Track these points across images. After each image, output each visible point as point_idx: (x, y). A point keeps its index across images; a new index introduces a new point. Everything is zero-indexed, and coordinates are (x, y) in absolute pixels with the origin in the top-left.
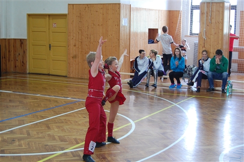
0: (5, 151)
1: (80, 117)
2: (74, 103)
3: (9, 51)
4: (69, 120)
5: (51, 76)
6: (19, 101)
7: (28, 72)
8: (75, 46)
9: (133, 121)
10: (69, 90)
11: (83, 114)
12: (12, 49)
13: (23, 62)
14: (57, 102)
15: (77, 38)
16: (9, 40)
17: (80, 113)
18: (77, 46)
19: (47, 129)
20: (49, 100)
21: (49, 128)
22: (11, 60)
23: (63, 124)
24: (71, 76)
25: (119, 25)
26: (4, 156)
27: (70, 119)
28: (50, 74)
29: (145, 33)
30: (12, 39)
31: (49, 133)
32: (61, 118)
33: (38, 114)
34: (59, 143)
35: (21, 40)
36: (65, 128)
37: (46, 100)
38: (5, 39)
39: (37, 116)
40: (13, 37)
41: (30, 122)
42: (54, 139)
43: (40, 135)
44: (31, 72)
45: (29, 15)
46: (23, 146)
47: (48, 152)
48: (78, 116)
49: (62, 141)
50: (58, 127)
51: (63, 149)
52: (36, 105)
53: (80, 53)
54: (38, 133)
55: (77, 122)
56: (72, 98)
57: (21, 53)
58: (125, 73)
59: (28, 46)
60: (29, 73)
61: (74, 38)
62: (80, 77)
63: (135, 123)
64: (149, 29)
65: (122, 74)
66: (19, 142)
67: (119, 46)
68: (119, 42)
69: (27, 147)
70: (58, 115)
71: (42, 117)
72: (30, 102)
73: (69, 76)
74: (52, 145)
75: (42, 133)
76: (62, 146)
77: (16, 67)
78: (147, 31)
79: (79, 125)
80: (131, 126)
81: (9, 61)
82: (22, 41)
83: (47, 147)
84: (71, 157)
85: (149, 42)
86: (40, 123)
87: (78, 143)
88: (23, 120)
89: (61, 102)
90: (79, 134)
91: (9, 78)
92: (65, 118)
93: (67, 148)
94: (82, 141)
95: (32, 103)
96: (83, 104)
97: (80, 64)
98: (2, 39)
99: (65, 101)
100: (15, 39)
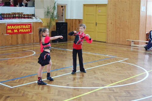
0: (70, 85)
1: (114, 67)
2: (111, 58)
3: (72, 27)
4: (107, 69)
5: (96, 42)
8: (111, 23)
9: (148, 71)
10: (107, 50)
11: (116, 65)
12: (74, 25)
14: (100, 57)
15: (113, 19)
16: (72, 20)
17: (114, 64)
18: (113, 24)
19: (94, 73)
20: (95, 56)
21: (95, 72)
23: (103, 71)
24: (109, 42)
25: (139, 11)
26: (69, 88)
27: (108, 68)
28: (96, 40)
30: (74, 19)
31: (95, 76)
32: (102, 67)
33: (89, 64)
34: (101, 82)
35: (79, 20)
36: (105, 73)
37: (93, 56)
38: (70, 19)
39: (88, 65)
40: (74, 18)
42: (98, 79)
43: (90, 77)
46: (80, 82)
47: (94, 87)
49: (103, 81)
50: (101, 73)
51: (103, 86)
52: (87, 59)
53: (114, 28)
54: (88, 75)
55: (112, 70)
56: (109, 55)
61: (111, 19)
62: (114, 43)
63: (149, 72)
65: (141, 42)
66: (77, 80)
67: (139, 24)
68: (139, 21)
69: (82, 83)
70: (100, 65)
71: (91, 66)
73: (107, 42)
74: (97, 83)
75: (91, 75)
76: (103, 84)
79: (113, 72)
80: (146, 74)
82: (80, 21)
83: (94, 84)
84: (109, 91)
86: (90, 69)
87: (112, 83)
89: (103, 57)
90: (113, 77)
91: (72, 43)
92: (104, 67)
93: (106, 86)
94: (115, 82)
95: (85, 58)
96: (115, 59)
97: (114, 34)
98: (68, 19)
99: (105, 57)
100: (76, 20)
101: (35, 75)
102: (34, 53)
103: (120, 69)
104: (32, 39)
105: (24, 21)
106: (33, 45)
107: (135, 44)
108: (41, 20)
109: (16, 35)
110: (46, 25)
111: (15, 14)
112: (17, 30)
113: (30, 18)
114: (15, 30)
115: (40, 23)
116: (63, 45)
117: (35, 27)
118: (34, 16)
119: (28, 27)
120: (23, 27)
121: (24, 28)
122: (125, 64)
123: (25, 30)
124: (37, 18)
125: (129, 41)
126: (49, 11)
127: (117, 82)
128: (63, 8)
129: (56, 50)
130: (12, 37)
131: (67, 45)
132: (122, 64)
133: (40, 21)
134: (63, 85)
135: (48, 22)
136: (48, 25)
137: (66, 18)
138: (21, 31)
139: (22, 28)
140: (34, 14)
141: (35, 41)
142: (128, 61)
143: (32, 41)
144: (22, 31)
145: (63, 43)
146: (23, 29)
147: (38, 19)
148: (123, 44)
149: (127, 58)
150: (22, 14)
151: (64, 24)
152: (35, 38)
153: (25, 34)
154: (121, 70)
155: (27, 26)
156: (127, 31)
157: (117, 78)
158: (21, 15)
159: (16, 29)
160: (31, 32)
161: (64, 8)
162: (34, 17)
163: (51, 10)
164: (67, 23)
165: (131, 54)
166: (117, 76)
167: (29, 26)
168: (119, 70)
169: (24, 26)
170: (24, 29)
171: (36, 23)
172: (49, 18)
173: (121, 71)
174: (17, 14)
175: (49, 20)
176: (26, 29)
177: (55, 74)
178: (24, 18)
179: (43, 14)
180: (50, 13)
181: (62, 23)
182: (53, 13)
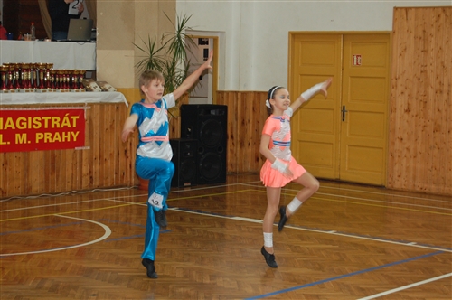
2: (431, 256)
3: (243, 123)
6: (290, 246)
8: (408, 111)
10: (402, 222)
12: (250, 116)
14: (384, 252)
15: (415, 91)
16: (244, 94)
18: (413, 112)
22: (246, 144)
24: (397, 185)
28: (342, 178)
30: (250, 92)
32: (411, 295)
33: (348, 281)
37: (355, 245)
38: (236, 93)
39: (347, 286)
45: (295, 36)
52: (335, 257)
53: (420, 128)
56: (418, 244)
61: (407, 93)
62: (418, 189)
70: (399, 286)
71: (362, 290)
72: (319, 250)
73: (390, 186)
77: (257, 159)
81: (242, 144)
89: (396, 252)
91: (245, 188)
92: (420, 295)
95: (323, 253)
97: (419, 155)
98: (228, 93)
99: (404, 252)
100: (258, 94)
104: (85, 170)
105: (56, 97)
106: (91, 197)
108: (121, 95)
109: (20, 154)
111: (20, 68)
112: (25, 135)
113: (79, 86)
114: (18, 135)
115: (119, 106)
116: (213, 197)
117: (96, 122)
118: (95, 80)
119: (71, 121)
120: (50, 121)
121: (53, 126)
123: (57, 134)
124: (107, 86)
126: (154, 57)
128: (205, 46)
129: (192, 221)
130: (5, 163)
131: (221, 200)
133: (119, 98)
137: (219, 89)
138: (42, 141)
139: (46, 126)
140: (94, 73)
141: (96, 183)
143: (86, 181)
144: (47, 137)
145: (210, 191)
146: (50, 130)
147: (111, 93)
150: (46, 68)
151: (213, 112)
152: (96, 168)
153: (56, 152)
155: (66, 118)
158: (42, 74)
159: (21, 132)
160: (80, 142)
161: (210, 47)
162: (93, 85)
163: (165, 56)
164: (226, 108)
167: (75, 118)
169: (54, 118)
170: (53, 131)
171: (102, 105)
174: (27, 70)
176: (60, 131)
178: (56, 85)
179: (133, 69)
180: (160, 65)
181: (207, 108)
182: (172, 69)
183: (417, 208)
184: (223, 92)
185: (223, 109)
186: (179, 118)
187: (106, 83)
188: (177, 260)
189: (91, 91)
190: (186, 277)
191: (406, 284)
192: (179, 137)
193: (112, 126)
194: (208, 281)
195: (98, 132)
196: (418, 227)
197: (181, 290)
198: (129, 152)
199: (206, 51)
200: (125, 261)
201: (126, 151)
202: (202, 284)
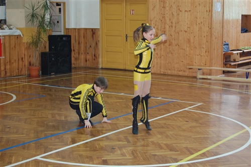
0: (108, 161)
1: (181, 122)
2: (168, 103)
3: (79, 43)
4: (170, 125)
7: (100, 67)
11: (184, 117)
12: (82, 40)
13: (95, 55)
15: (160, 26)
16: (79, 29)
17: (179, 116)
19: (147, 135)
22: (81, 54)
23: (164, 129)
25: (210, 11)
27: (170, 123)
28: (127, 69)
29: (237, 20)
30: (82, 29)
31: (152, 140)
32: (159, 122)
34: (169, 153)
35: (92, 29)
36: (169, 135)
38: (75, 29)
40: (83, 26)
41: (125, 127)
42: (161, 148)
43: (143, 143)
44: (104, 67)
46: (127, 155)
47: (160, 163)
48: (179, 119)
49: (171, 150)
50: (160, 133)
51: (176, 160)
52: (124, 106)
55: (180, 127)
56: (162, 98)
57: (93, 45)
58: (217, 68)
59: (100, 37)
60: (102, 69)
62: (162, 73)
64: (242, 15)
65: (214, 69)
66: (120, 150)
67: (211, 36)
68: (211, 31)
69: (133, 157)
72: (116, 102)
74: (161, 155)
75: (143, 140)
76: (174, 157)
77: (86, 61)
78: (240, 18)
79: (184, 130)
80: (248, 132)
81: (79, 54)
82: (93, 31)
83: (156, 157)
85: (242, 30)
87: (192, 154)
88: (116, 124)
89: (152, 102)
90: (188, 142)
91: (81, 74)
92: (164, 122)
93: (181, 160)
94: (197, 151)
95: (118, 104)
96: (178, 105)
97: (162, 57)
98: (71, 29)
99: (156, 102)
100: (86, 29)
101: (31, 143)
102: (12, 97)
103: (194, 124)
104: (2, 68)
106: (6, 81)
107: (203, 74)
108: (19, 31)
110: (30, 41)
115: (18, 37)
116: (66, 80)
117: (7, 45)
118: (6, 24)
122: (200, 113)
124: (12, 27)
125: (191, 69)
126: (34, 12)
127: (200, 151)
128: (59, 7)
129: (55, 91)
131: (70, 80)
132: (196, 115)
133: (18, 33)
134: (95, 162)
135: (34, 34)
136: (35, 40)
137: (67, 27)
140: (5, 20)
141: (8, 74)
142: (204, 108)
143: (3, 73)
145: (64, 77)
147: (14, 30)
148: (179, 76)
149: (199, 102)
151: (64, 39)
152: (8, 67)
154: (197, 127)
156: (188, 49)
157: (195, 143)
161: (62, 7)
162: (5, 26)
163: (40, 11)
165: (202, 93)
166: (194, 138)
168: (194, 127)
171: (10, 36)
172: (36, 28)
173: (198, 129)
175: (36, 31)
177: (70, 139)
179: (24, 18)
180: (38, 16)
181: (61, 36)
182: (43, 18)
183: (162, 81)
184: (69, 29)
185: (69, 37)
186: (48, 42)
187: (11, 25)
188: (48, 110)
189: (4, 29)
190: (53, 117)
191: (157, 117)
192: (48, 51)
193: (15, 47)
194: (63, 119)
195: (8, 49)
196: (163, 90)
197: (51, 124)
198: (24, 59)
199: (60, 9)
200: (23, 111)
201: (22, 58)
202: (61, 120)
